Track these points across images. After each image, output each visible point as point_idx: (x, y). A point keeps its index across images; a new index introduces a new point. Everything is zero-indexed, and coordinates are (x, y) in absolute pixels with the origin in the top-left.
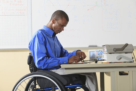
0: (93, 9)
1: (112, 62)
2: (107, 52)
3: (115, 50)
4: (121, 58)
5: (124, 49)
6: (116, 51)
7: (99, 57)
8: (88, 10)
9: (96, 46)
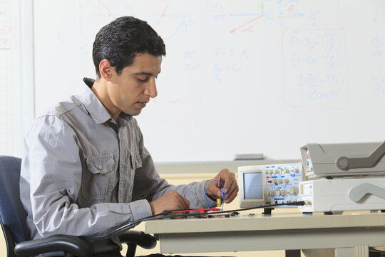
0: (251, 27)
1: (333, 210)
2: (313, 173)
3: (345, 164)
4: (368, 195)
5: (378, 161)
6: (347, 169)
7: (278, 193)
8: (232, 32)
9: (262, 159)
